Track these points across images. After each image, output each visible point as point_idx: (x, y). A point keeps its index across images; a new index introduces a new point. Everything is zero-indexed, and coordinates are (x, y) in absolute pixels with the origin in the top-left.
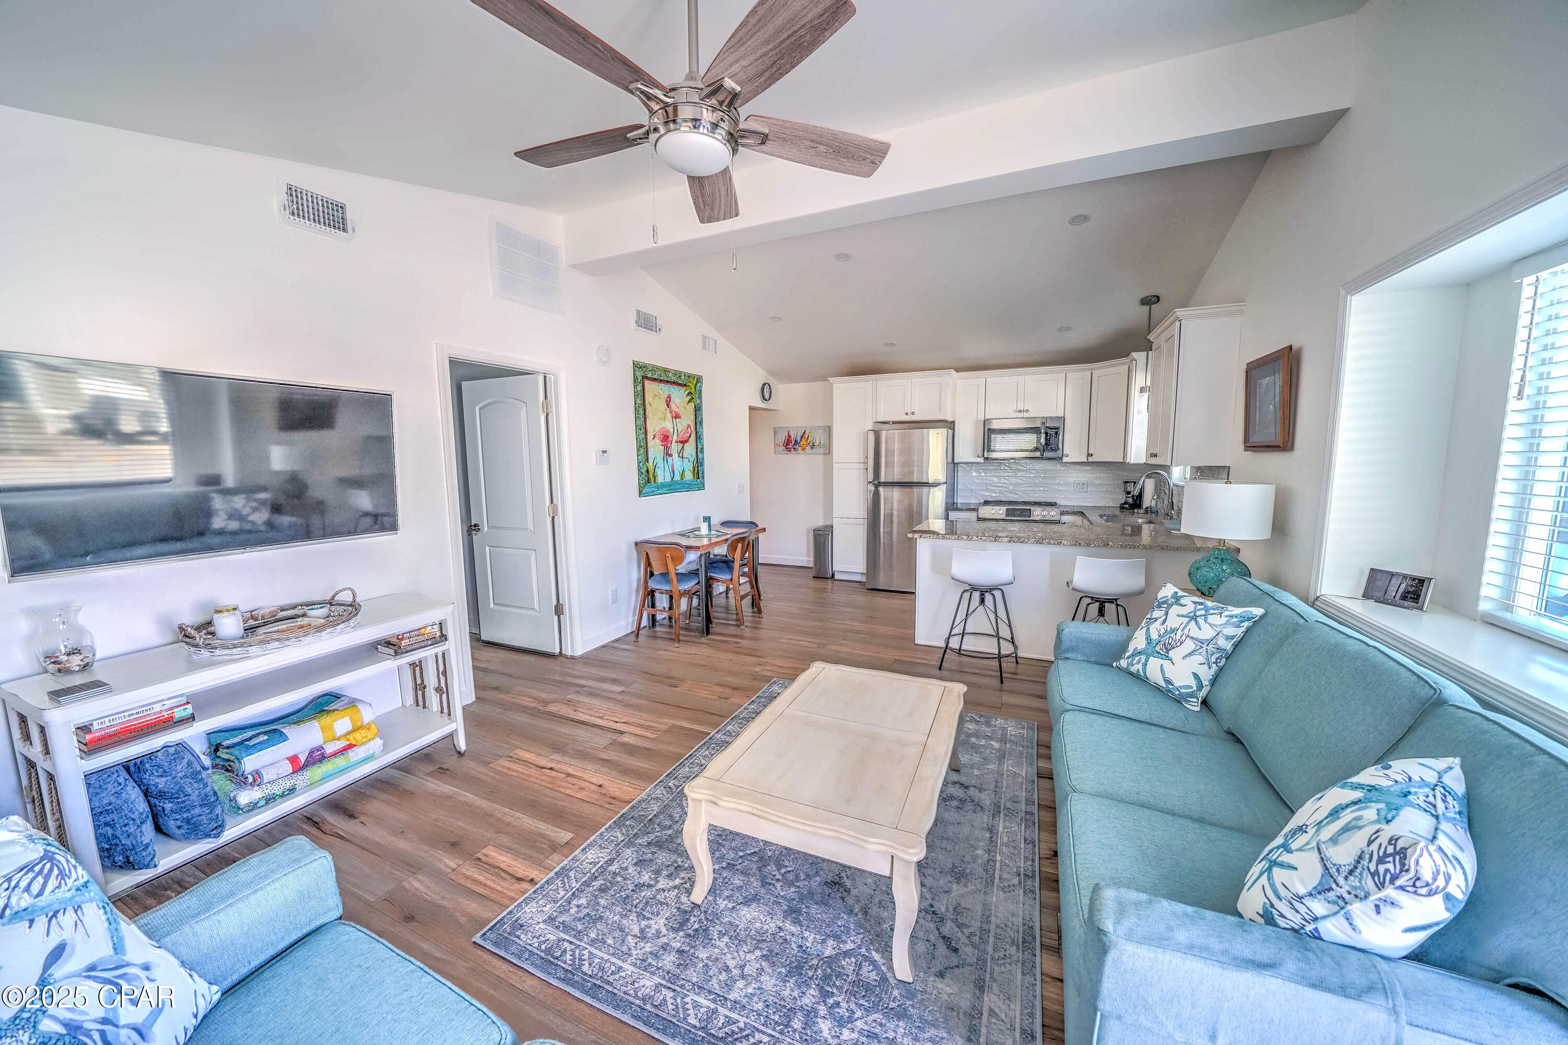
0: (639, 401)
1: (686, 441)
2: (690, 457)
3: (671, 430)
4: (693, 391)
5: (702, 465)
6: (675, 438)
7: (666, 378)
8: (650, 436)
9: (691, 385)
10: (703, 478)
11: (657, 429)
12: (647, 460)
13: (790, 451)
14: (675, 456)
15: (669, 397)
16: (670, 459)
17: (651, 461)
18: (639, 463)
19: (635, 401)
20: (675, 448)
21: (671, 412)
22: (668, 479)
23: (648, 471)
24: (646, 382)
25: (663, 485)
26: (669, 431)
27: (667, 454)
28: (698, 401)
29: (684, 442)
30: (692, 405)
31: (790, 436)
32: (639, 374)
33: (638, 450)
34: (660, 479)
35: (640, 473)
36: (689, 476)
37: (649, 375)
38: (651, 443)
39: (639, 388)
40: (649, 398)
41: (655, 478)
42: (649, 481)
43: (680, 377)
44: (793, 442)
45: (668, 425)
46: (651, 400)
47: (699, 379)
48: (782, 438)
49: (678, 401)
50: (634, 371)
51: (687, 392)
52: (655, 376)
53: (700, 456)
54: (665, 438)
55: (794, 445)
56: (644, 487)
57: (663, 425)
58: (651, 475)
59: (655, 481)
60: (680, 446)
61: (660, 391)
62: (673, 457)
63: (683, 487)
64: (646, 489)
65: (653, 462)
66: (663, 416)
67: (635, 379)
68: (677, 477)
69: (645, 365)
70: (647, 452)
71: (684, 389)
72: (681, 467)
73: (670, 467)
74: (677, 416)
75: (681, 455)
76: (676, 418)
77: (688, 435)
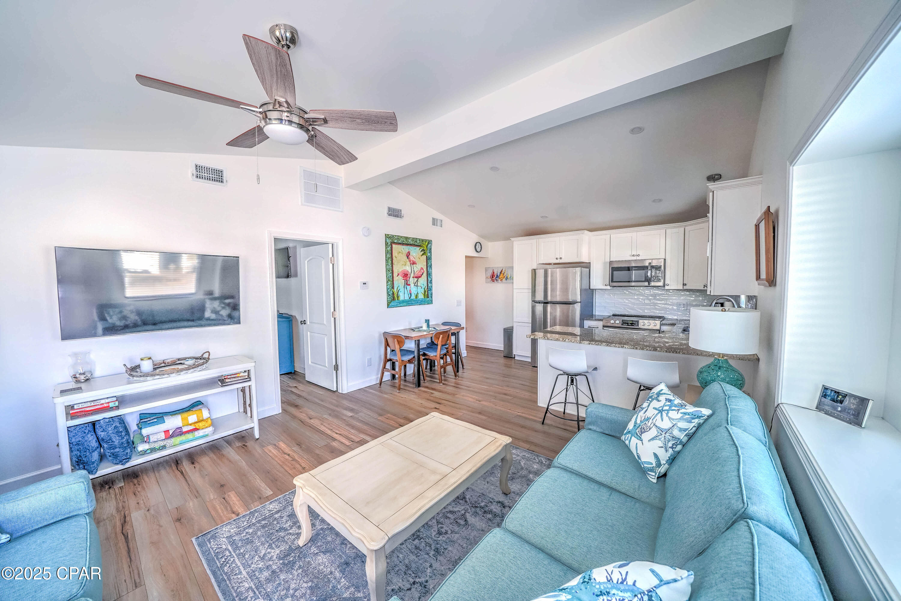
0: (389, 256)
1: (420, 277)
2: (422, 286)
3: (410, 271)
4: (425, 248)
5: (431, 290)
6: (412, 275)
7: (407, 243)
8: (395, 274)
9: (423, 245)
10: (432, 297)
11: (400, 270)
12: (393, 288)
13: (494, 281)
14: (412, 285)
15: (409, 253)
16: (408, 287)
17: (395, 288)
18: (387, 289)
19: (386, 255)
20: (412, 281)
21: (410, 261)
22: (407, 298)
23: (393, 294)
24: (394, 246)
25: (403, 301)
26: (408, 271)
27: (407, 284)
28: (429, 254)
29: (418, 277)
30: (424, 257)
31: (494, 273)
32: (389, 241)
33: (387, 282)
34: (401, 298)
35: (388, 294)
36: (421, 296)
37: (396, 241)
38: (396, 278)
39: (389, 249)
40: (394, 254)
41: (398, 297)
42: (394, 299)
43: (416, 241)
44: (496, 276)
45: (408, 268)
46: (397, 255)
47: (430, 242)
48: (490, 274)
49: (414, 254)
50: (386, 239)
51: (421, 250)
52: (400, 242)
53: (429, 285)
54: (406, 276)
55: (496, 277)
56: (390, 302)
57: (404, 268)
58: (395, 296)
59: (398, 299)
60: (416, 279)
61: (403, 250)
62: (411, 286)
63: (418, 303)
64: (392, 304)
65: (397, 289)
66: (404, 263)
67: (386, 244)
68: (413, 297)
69: (393, 236)
70: (393, 283)
71: (419, 248)
72: (416, 291)
73: (408, 291)
74: (414, 263)
75: (416, 285)
76: (413, 264)
77: (422, 273)
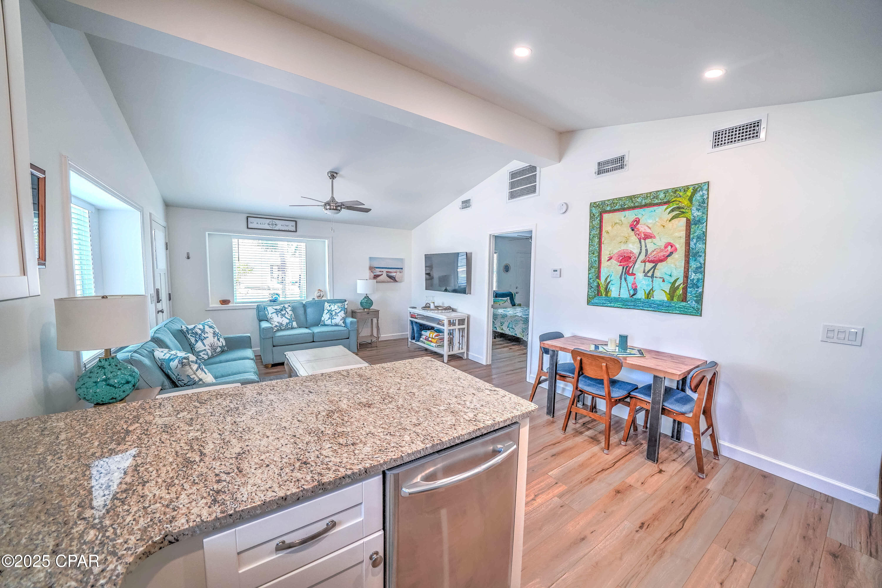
0: (596, 232)
1: (661, 261)
2: (667, 278)
3: (636, 251)
4: (683, 204)
5: (699, 284)
6: (642, 257)
7: (632, 205)
8: (605, 258)
9: (679, 199)
11: (616, 251)
12: (599, 277)
14: (640, 275)
15: (637, 221)
16: (630, 279)
17: (603, 279)
18: (589, 279)
19: (590, 232)
20: (639, 268)
21: (638, 235)
23: (598, 286)
24: (605, 216)
25: (616, 300)
26: (631, 252)
27: (627, 273)
28: (697, 214)
29: (656, 262)
30: (682, 222)
32: (596, 211)
33: (589, 269)
34: (614, 293)
35: (590, 286)
36: (660, 296)
37: (608, 208)
38: (605, 263)
39: (597, 221)
40: (606, 227)
41: (607, 292)
42: (599, 294)
43: (657, 197)
45: (633, 247)
46: (609, 228)
47: (700, 188)
49: (650, 221)
51: (669, 209)
52: (617, 207)
53: (693, 276)
56: (593, 298)
57: (623, 247)
58: (602, 290)
59: (606, 295)
60: (649, 266)
61: (623, 219)
62: (637, 276)
63: (650, 306)
64: (596, 300)
65: (606, 279)
66: (624, 240)
67: (592, 217)
68: (641, 295)
69: (603, 202)
70: (599, 272)
71: (665, 207)
72: (647, 285)
73: (630, 285)
74: (647, 236)
75: (650, 274)
76: (645, 239)
77: (667, 254)
